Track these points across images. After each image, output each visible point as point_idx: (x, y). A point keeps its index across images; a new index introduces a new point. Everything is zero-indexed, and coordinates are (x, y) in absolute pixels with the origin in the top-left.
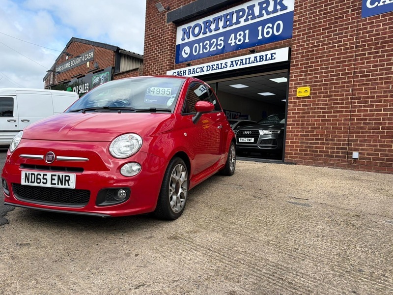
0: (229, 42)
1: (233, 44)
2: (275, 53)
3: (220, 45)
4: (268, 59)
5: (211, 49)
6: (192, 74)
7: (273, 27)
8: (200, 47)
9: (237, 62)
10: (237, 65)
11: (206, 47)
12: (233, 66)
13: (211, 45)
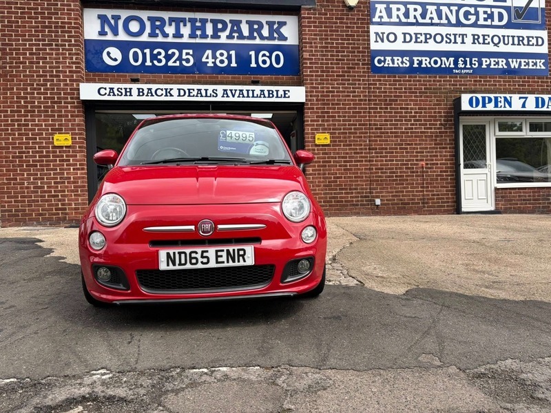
0: (204, 59)
1: (210, 64)
2: (289, 91)
3: (188, 60)
4: (279, 96)
5: (170, 63)
6: (147, 95)
7: (270, 58)
8: (144, 55)
9: (234, 92)
10: (233, 96)
11: (159, 57)
12: (228, 96)
13: (168, 57)
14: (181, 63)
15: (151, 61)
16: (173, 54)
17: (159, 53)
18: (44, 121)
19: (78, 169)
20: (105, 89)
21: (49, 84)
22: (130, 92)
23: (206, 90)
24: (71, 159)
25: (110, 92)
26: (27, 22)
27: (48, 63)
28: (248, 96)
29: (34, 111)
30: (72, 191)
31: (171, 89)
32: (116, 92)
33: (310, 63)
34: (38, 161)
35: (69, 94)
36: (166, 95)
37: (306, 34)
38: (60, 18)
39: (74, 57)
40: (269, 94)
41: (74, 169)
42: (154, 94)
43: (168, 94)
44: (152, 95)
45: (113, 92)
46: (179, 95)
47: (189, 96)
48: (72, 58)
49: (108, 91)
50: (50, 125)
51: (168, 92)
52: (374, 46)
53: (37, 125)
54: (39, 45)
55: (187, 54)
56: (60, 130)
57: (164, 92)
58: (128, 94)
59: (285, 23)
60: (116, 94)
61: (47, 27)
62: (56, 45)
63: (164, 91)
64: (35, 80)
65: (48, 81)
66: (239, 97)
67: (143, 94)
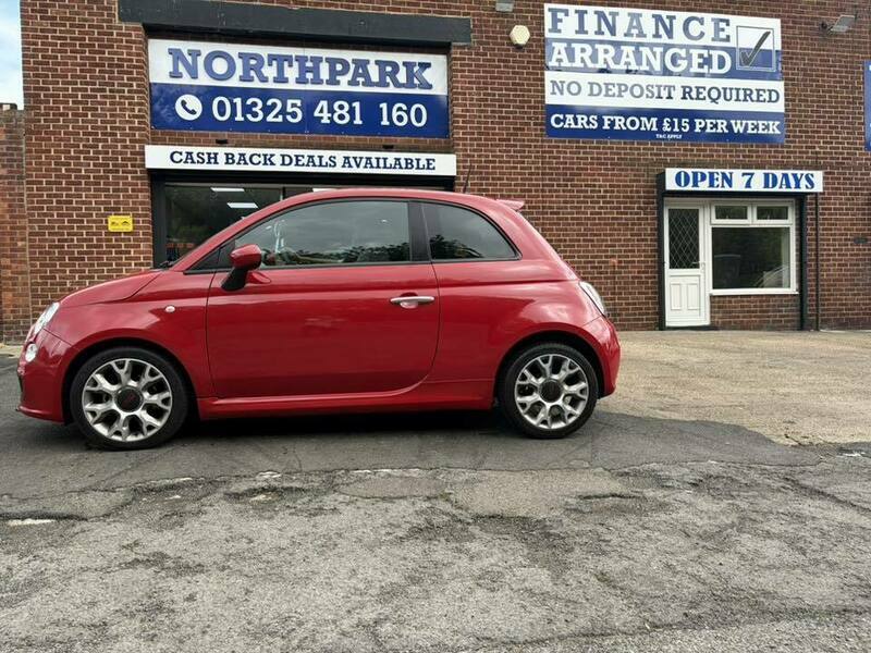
0: (316, 114)
1: (325, 121)
2: (434, 160)
3: (294, 115)
4: (421, 166)
5: (270, 118)
6: (239, 163)
7: (408, 112)
8: (234, 106)
9: (358, 160)
10: (358, 166)
11: (254, 109)
12: (350, 166)
13: (267, 110)
14: (284, 118)
15: (244, 115)
16: (274, 105)
17: (255, 104)
18: (95, 196)
19: (142, 264)
20: (181, 153)
21: (100, 144)
22: (215, 158)
23: (321, 157)
24: (132, 250)
25: (187, 158)
26: (70, 58)
27: (99, 115)
28: (378, 167)
29: (80, 183)
31: (272, 155)
32: (196, 158)
34: (86, 253)
35: (130, 159)
36: (265, 164)
38: (116, 53)
39: (137, 108)
40: (407, 164)
41: (136, 265)
42: (248, 161)
43: (268, 162)
44: (246, 163)
45: (192, 158)
46: (283, 164)
47: (297, 165)
48: (133, 110)
49: (184, 157)
50: (103, 203)
51: (268, 160)
52: (550, 99)
53: (83, 203)
54: (86, 90)
55: (294, 105)
56: (116, 210)
57: (262, 159)
58: (212, 156)
59: (428, 65)
60: (195, 161)
61: (97, 65)
62: (111, 91)
63: (262, 157)
64: (81, 140)
65: (100, 140)
66: (366, 167)
67: (234, 162)
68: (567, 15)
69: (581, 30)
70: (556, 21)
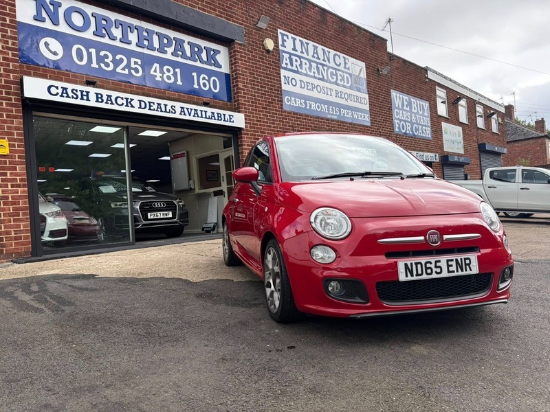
0: (152, 72)
1: (158, 78)
3: (136, 70)
5: (119, 70)
6: (107, 103)
7: (209, 81)
8: (90, 55)
9: (190, 110)
10: (190, 115)
11: (106, 60)
12: (185, 114)
13: (117, 63)
14: (130, 72)
15: (98, 63)
16: (121, 60)
17: (107, 57)
19: (19, 186)
20: (57, 88)
22: (87, 96)
23: (166, 105)
24: (8, 172)
25: (63, 93)
28: (202, 117)
30: (11, 215)
31: (132, 100)
32: (70, 94)
33: (244, 93)
35: (3, 87)
36: (127, 106)
37: (240, 67)
39: (10, 42)
40: (218, 117)
41: (12, 186)
42: (114, 102)
43: (129, 105)
44: (112, 103)
45: (67, 93)
46: (140, 107)
47: (150, 109)
49: (60, 91)
51: (129, 103)
52: (284, 87)
55: (136, 63)
57: (124, 101)
58: (85, 98)
59: (219, 52)
60: (70, 96)
63: (125, 100)
66: (194, 116)
67: (102, 101)
68: (288, 38)
69: (294, 49)
70: (284, 41)
